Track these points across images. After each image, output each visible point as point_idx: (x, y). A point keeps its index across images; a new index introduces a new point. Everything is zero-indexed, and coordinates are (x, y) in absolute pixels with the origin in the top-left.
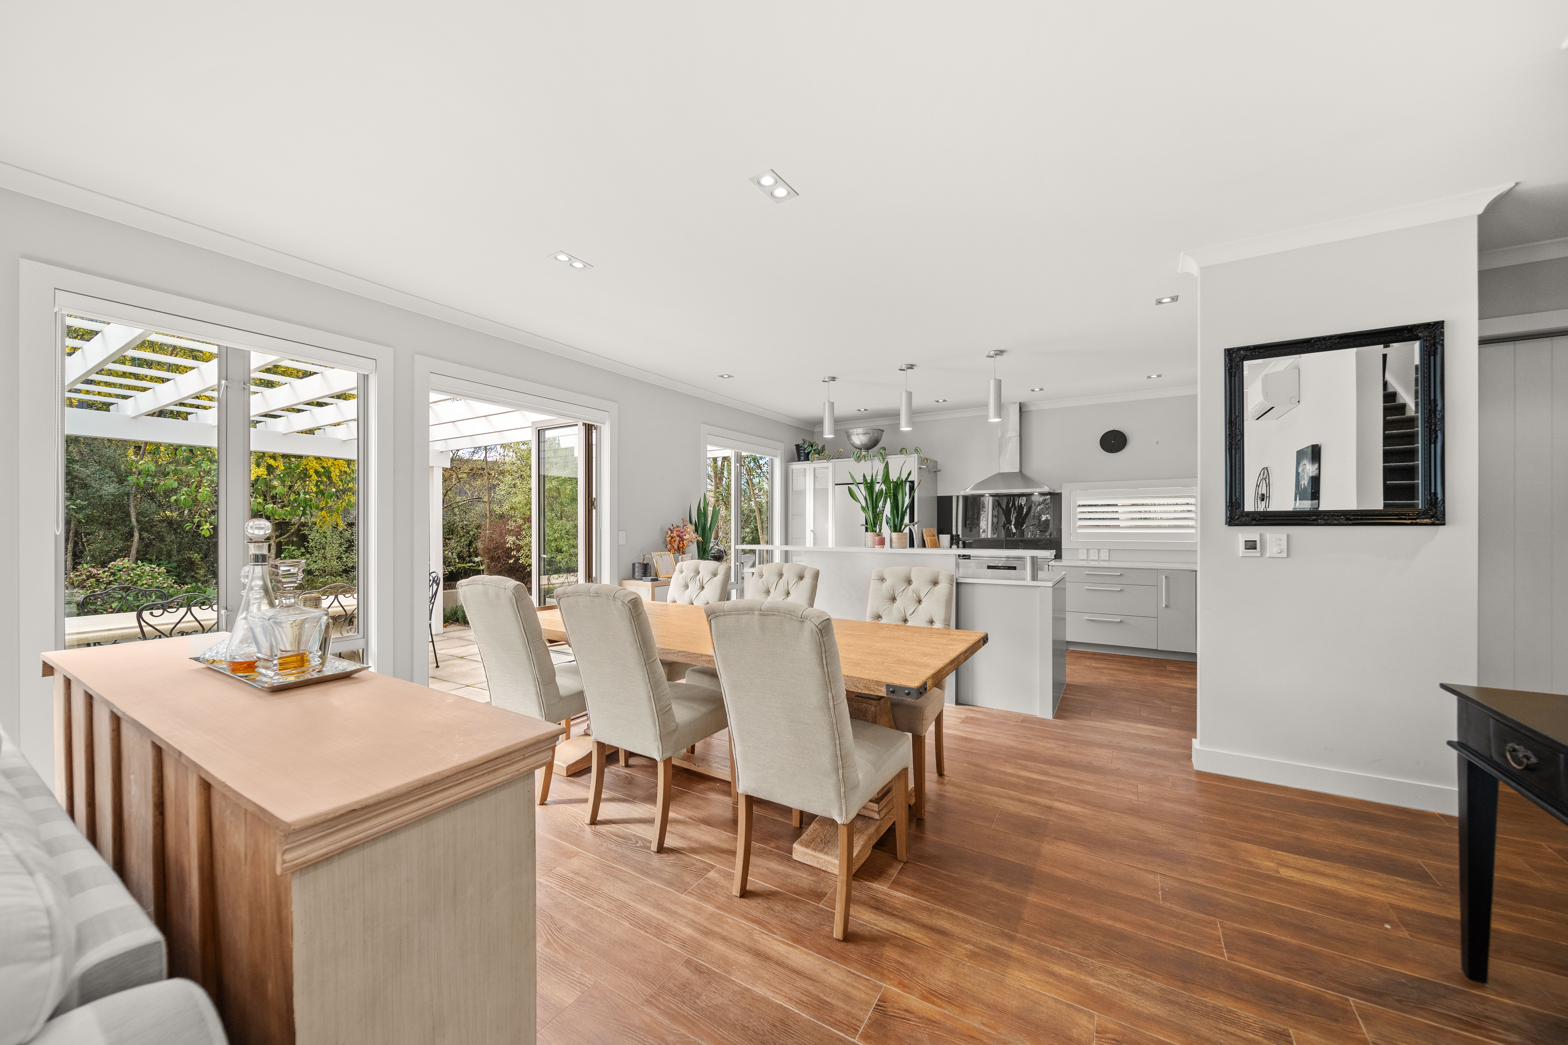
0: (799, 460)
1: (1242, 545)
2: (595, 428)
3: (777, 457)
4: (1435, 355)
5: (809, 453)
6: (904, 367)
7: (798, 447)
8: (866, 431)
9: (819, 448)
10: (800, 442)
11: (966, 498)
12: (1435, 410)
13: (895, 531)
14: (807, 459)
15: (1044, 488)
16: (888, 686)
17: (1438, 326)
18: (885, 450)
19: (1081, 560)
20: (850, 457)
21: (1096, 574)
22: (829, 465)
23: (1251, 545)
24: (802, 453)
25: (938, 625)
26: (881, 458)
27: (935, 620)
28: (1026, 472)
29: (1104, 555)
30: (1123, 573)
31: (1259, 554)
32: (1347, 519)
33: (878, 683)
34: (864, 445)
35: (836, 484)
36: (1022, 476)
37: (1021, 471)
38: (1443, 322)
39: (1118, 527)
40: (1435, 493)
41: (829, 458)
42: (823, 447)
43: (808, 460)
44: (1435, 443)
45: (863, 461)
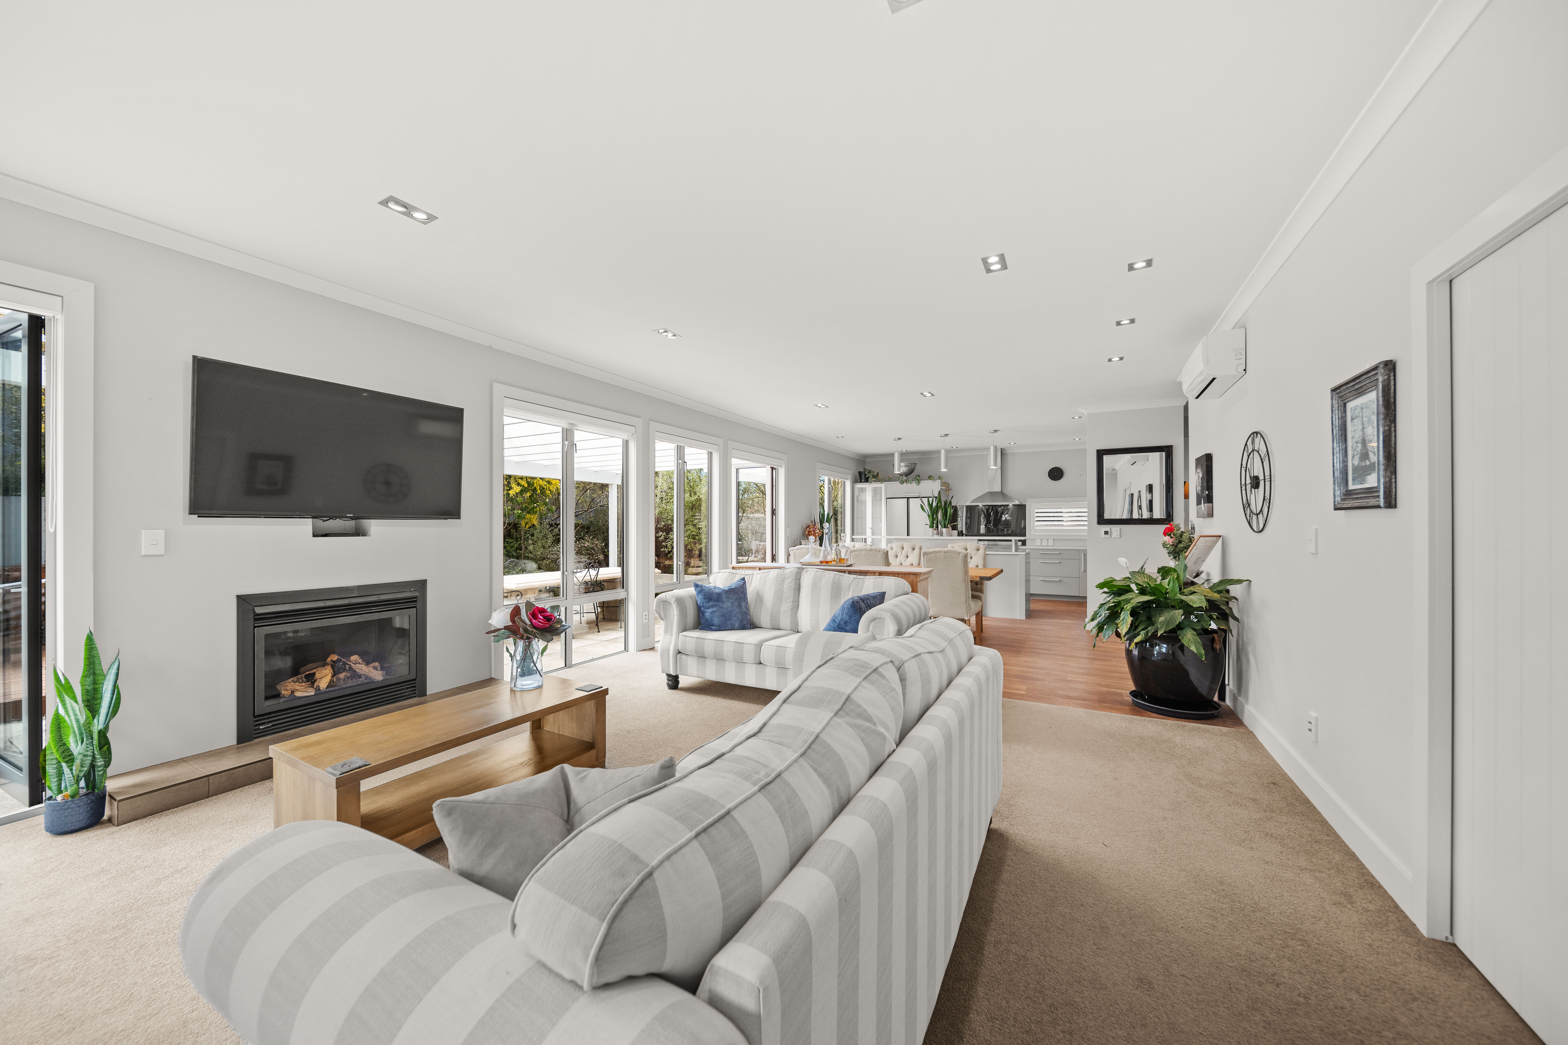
0: (861, 482)
1: (1103, 533)
2: (775, 469)
3: (848, 480)
4: (1170, 458)
5: (868, 477)
6: (943, 435)
7: (860, 473)
8: (907, 465)
9: (875, 475)
10: (862, 470)
11: (967, 507)
12: (1170, 480)
13: (945, 527)
14: (867, 480)
15: (1015, 501)
16: (980, 577)
17: (1171, 447)
18: (919, 476)
19: (1037, 546)
20: (897, 481)
21: (1046, 553)
22: (882, 485)
23: (1106, 533)
24: (863, 477)
25: (980, 567)
26: (917, 482)
27: (979, 565)
28: (1005, 491)
29: (1051, 543)
30: (1061, 552)
31: (1109, 537)
32: (1141, 522)
33: (976, 576)
34: (905, 473)
35: (887, 498)
36: (1002, 494)
37: (1001, 491)
38: (1172, 446)
39: (1062, 525)
40: (1170, 512)
41: (882, 481)
42: (878, 473)
43: (868, 482)
44: (1170, 492)
45: (905, 484)
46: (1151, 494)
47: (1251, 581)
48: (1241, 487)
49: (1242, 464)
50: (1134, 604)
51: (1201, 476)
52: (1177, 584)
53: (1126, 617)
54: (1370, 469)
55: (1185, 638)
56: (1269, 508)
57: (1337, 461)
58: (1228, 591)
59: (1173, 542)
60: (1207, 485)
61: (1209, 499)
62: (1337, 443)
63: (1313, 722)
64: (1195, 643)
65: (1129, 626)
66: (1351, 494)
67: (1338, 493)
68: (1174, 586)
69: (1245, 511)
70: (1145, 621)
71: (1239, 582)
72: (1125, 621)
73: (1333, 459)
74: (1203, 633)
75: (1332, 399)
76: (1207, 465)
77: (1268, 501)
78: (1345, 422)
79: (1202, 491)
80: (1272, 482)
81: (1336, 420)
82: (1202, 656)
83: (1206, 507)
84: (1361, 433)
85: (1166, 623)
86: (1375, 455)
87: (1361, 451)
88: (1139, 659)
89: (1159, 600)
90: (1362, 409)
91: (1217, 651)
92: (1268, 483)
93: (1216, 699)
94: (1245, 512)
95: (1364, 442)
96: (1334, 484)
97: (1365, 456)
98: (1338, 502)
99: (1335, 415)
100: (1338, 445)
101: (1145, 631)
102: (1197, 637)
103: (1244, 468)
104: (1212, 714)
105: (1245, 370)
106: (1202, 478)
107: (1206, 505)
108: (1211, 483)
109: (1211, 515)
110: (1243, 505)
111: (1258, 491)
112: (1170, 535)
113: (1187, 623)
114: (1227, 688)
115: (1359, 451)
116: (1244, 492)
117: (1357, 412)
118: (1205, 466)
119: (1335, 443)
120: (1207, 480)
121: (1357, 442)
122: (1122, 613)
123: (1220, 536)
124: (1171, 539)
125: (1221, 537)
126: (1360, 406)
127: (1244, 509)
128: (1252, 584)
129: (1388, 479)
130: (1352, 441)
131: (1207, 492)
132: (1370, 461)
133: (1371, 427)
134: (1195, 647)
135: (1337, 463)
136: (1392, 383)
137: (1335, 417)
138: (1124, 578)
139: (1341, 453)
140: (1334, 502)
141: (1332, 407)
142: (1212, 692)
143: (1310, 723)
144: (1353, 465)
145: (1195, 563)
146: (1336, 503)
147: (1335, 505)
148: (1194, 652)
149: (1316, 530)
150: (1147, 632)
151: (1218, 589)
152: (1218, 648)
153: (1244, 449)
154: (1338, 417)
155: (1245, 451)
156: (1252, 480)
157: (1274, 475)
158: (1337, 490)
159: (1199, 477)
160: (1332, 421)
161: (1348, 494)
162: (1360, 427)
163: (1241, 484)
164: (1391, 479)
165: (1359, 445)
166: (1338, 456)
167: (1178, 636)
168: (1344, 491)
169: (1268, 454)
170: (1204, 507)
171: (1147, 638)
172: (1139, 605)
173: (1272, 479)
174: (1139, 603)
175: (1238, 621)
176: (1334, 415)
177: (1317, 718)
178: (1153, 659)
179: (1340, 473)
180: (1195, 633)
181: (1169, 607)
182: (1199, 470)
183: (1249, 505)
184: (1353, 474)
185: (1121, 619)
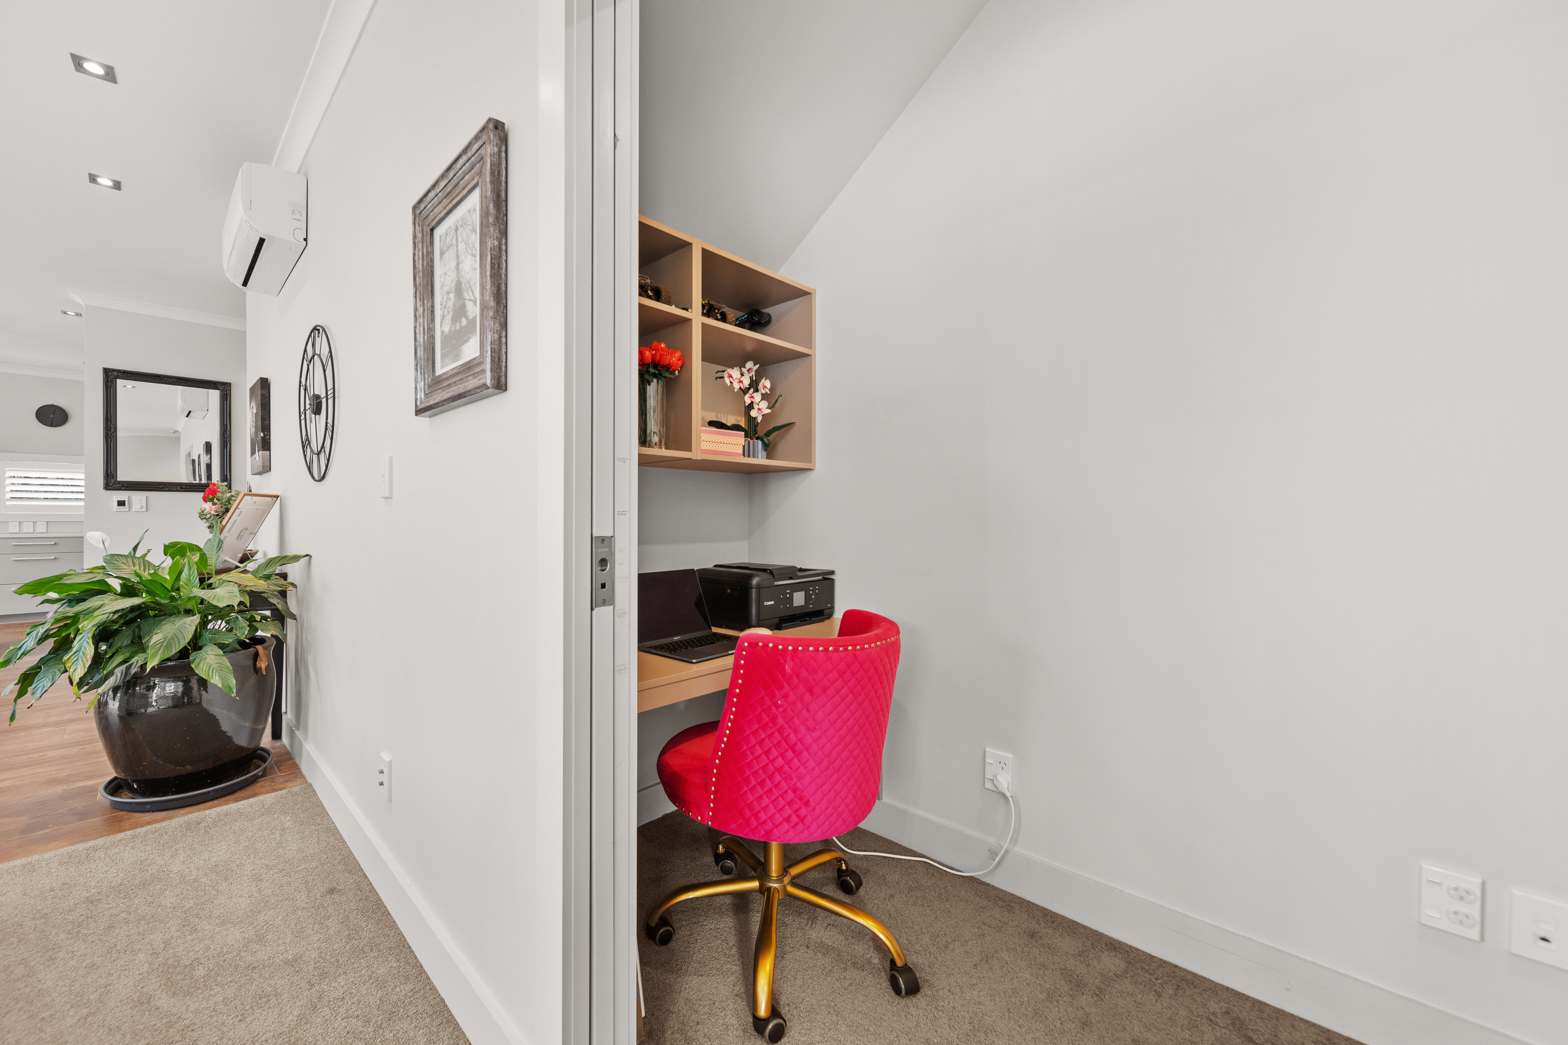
1: (115, 503)
4: (226, 399)
17: (229, 385)
23: (121, 504)
30: (58, 542)
31: (127, 510)
32: (181, 488)
38: (230, 383)
40: (226, 475)
46: (209, 456)
47: (311, 557)
48: (300, 416)
49: (300, 382)
50: (103, 618)
51: (255, 411)
52: (196, 571)
53: (85, 644)
54: (467, 332)
55: (201, 665)
56: (332, 439)
57: (420, 330)
58: (284, 576)
59: (216, 511)
60: (262, 423)
61: (266, 445)
62: (420, 299)
63: (385, 770)
64: (221, 669)
65: (89, 663)
66: (439, 382)
67: (421, 385)
68: (190, 576)
69: (304, 451)
70: (127, 646)
71: (296, 558)
72: (81, 653)
73: (415, 327)
74: (239, 648)
75: (414, 224)
76: (262, 395)
77: (330, 429)
78: (432, 261)
79: (256, 433)
80: (336, 400)
81: (419, 259)
82: (231, 690)
83: (261, 457)
84: (455, 273)
85: (165, 643)
86: (475, 304)
87: (454, 306)
88: (120, 717)
89: (157, 603)
90: (457, 230)
91: (262, 672)
92: (330, 402)
93: (266, 740)
94: (304, 454)
95: (459, 290)
96: (417, 370)
97: (460, 311)
98: (421, 399)
99: (418, 251)
100: (422, 304)
101: (123, 667)
102: (225, 658)
103: (303, 387)
104: (254, 775)
105: (305, 240)
106: (256, 414)
107: (261, 452)
108: (267, 422)
109: (266, 468)
110: (303, 443)
111: (319, 418)
112: (212, 500)
113: (210, 636)
114: (284, 717)
115: (452, 307)
116: (303, 422)
117: (448, 240)
118: (259, 395)
119: (418, 299)
120: (262, 416)
121: (448, 293)
122: (78, 639)
123: (277, 497)
124: (214, 507)
125: (279, 498)
126: (454, 227)
127: (303, 448)
128: (313, 559)
129: (496, 336)
130: (441, 293)
131: (262, 435)
132: (466, 318)
133: (469, 257)
134: (220, 676)
135: (420, 334)
136: (504, 165)
137: (418, 255)
138: (93, 568)
139: (426, 316)
140: (416, 400)
141: (415, 237)
142: (257, 734)
143: (382, 772)
144: (442, 332)
145: (239, 537)
146: (418, 403)
147: (416, 406)
148: (216, 685)
149: (391, 459)
150: (128, 669)
151: (265, 573)
152: (263, 666)
153: (304, 358)
154: (423, 254)
155: (305, 360)
156: (312, 401)
157: (339, 389)
158: (419, 380)
159: (253, 413)
160: (414, 261)
161: (435, 383)
162: (454, 264)
163: (300, 412)
164: (500, 337)
165: (452, 296)
166: (422, 323)
167: (189, 664)
168: (430, 380)
169: (331, 356)
170: (259, 455)
171: (128, 678)
172: (116, 616)
173: (336, 396)
174: (115, 612)
175: (295, 619)
176: (416, 251)
177: (390, 762)
178: (150, 710)
179: (425, 349)
180: (221, 652)
181: (179, 613)
182: (253, 404)
183: (309, 443)
184: (442, 349)
185: (74, 650)
